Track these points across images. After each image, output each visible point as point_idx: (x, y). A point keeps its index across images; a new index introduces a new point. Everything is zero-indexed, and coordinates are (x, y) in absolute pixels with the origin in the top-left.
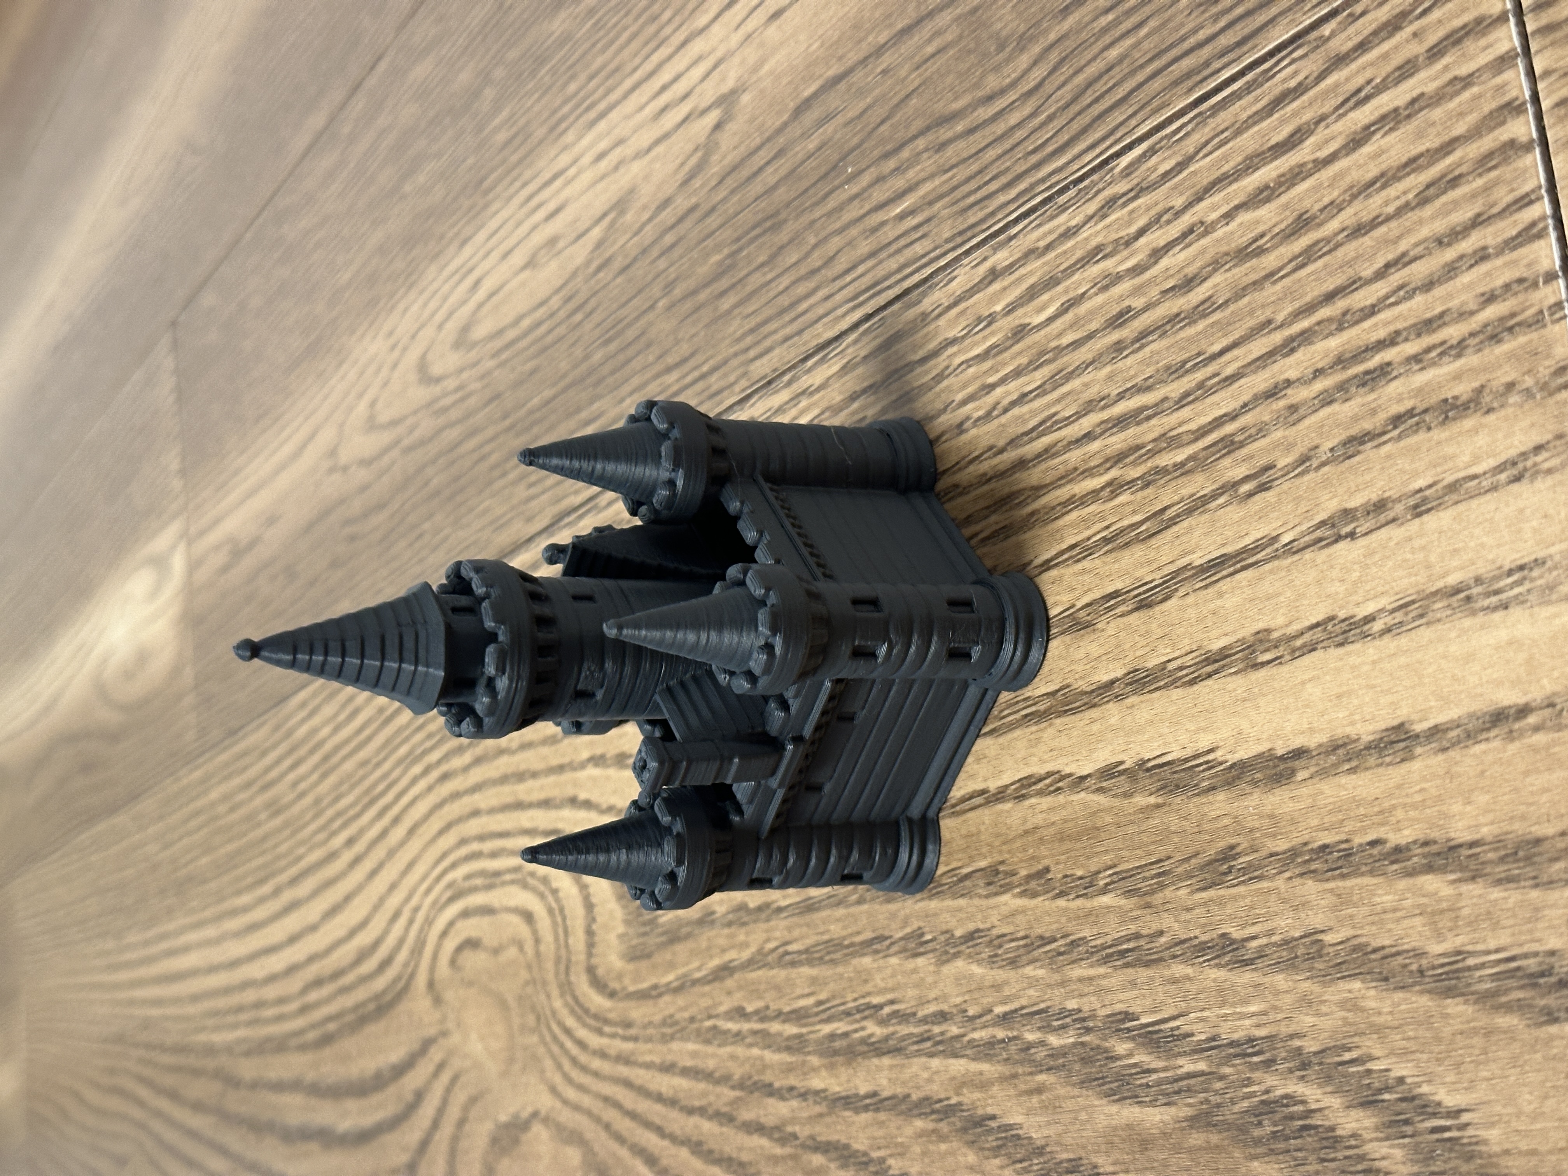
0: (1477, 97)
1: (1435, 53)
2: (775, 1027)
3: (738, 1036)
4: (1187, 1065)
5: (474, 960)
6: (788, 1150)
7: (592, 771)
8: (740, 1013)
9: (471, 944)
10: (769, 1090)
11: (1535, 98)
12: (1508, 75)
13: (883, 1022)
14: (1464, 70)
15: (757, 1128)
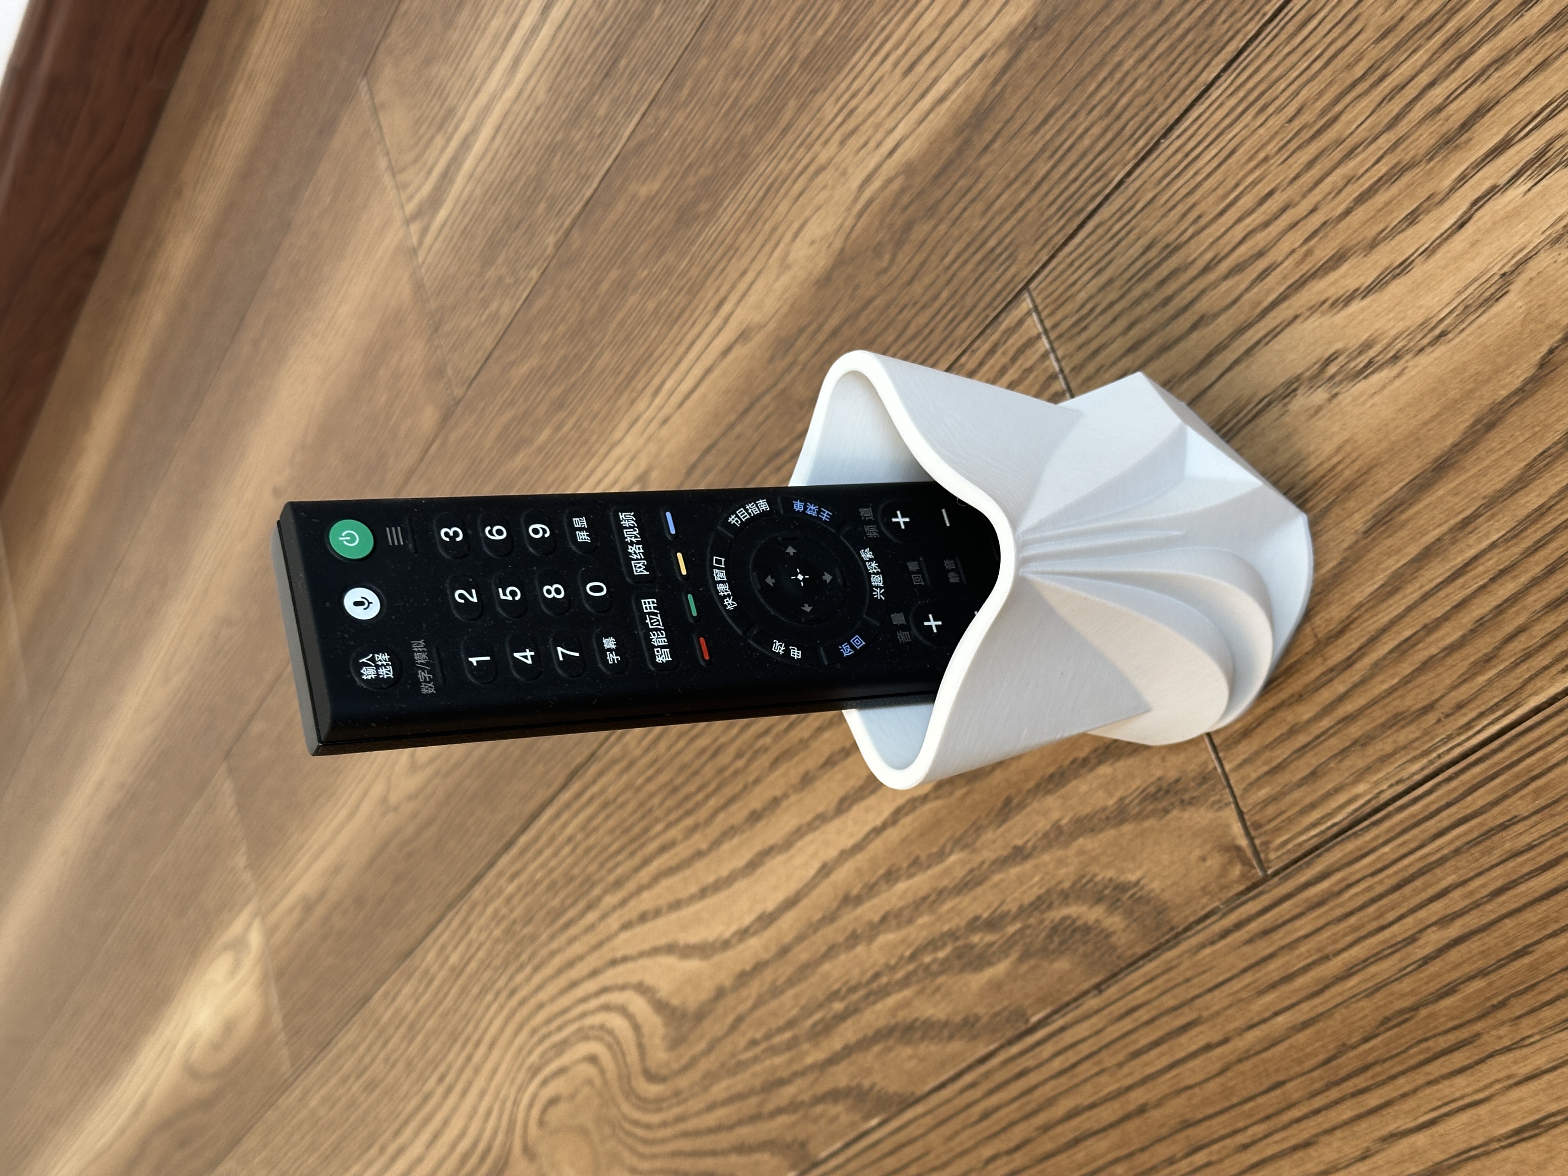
0: (1036, 377)
1: (1014, 359)
2: (777, 1040)
3: (755, 1059)
4: (1011, 929)
5: (557, 1114)
6: (800, 1113)
7: (624, 935)
8: (754, 1043)
9: (553, 1101)
10: (782, 1082)
11: (1062, 370)
12: (1047, 363)
13: (843, 999)
14: (1028, 364)
15: (779, 1111)
